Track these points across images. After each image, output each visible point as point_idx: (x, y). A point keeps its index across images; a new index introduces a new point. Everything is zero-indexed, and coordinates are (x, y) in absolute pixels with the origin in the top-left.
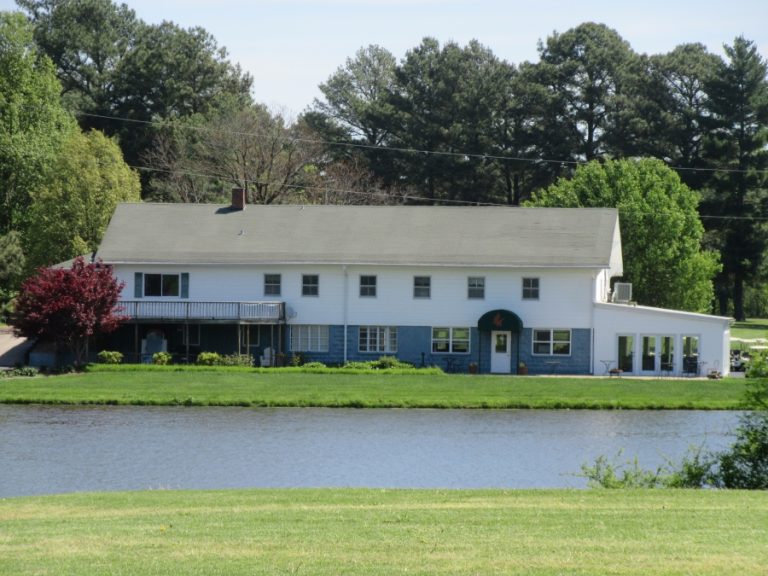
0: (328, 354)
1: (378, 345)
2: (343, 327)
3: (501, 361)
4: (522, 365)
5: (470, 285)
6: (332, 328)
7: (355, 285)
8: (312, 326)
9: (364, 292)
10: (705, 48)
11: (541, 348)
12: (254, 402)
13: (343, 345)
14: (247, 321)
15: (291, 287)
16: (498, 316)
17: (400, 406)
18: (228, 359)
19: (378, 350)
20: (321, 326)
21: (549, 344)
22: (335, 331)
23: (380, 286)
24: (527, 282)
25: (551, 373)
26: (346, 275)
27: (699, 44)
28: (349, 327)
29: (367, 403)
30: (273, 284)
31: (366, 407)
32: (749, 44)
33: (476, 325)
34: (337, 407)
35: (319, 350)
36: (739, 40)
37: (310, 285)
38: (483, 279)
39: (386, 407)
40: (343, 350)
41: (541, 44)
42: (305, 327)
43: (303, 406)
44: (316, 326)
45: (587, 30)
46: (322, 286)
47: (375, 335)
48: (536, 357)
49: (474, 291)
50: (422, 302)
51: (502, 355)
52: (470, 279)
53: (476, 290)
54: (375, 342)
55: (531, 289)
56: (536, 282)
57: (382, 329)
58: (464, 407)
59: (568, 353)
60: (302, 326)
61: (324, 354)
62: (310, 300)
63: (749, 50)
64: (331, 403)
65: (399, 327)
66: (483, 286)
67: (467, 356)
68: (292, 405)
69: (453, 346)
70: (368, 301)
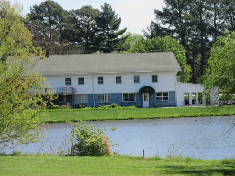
0: (88, 104)
1: (105, 100)
2: (93, 94)
3: (146, 103)
4: (155, 104)
5: (134, 79)
6: (89, 95)
7: (96, 80)
8: (82, 95)
9: (99, 83)
10: (92, 7)
11: (159, 99)
12: (97, 119)
13: (93, 101)
14: (65, 94)
15: (75, 82)
16: (147, 88)
17: (146, 118)
18: (61, 107)
19: (105, 102)
20: (85, 94)
21: (161, 97)
22: (90, 96)
23: (105, 80)
24: (153, 77)
25: (170, 106)
26: (93, 77)
27: (90, 6)
28: (95, 94)
29: (135, 118)
30: (68, 81)
31: (135, 119)
32: (108, 5)
33: (138, 92)
34: (125, 119)
35: (85, 103)
36: (105, 4)
37: (81, 81)
38: (139, 76)
39: (141, 119)
40: (93, 102)
41: (31, 8)
42: (80, 95)
43: (114, 120)
44: (84, 95)
45: (49, 3)
46: (85, 81)
47: (103, 97)
48: (158, 102)
49: (136, 80)
50: (119, 85)
51: (146, 101)
52: (134, 77)
53: (137, 80)
54: (103, 99)
55: (155, 79)
56: (156, 77)
57: (106, 94)
58: (166, 118)
59: (168, 100)
60: (79, 95)
61: (87, 104)
62: (81, 86)
63: (109, 7)
64: (123, 119)
65: (111, 94)
66: (139, 79)
67: (134, 102)
68: (110, 120)
69: (130, 99)
70: (101, 85)
